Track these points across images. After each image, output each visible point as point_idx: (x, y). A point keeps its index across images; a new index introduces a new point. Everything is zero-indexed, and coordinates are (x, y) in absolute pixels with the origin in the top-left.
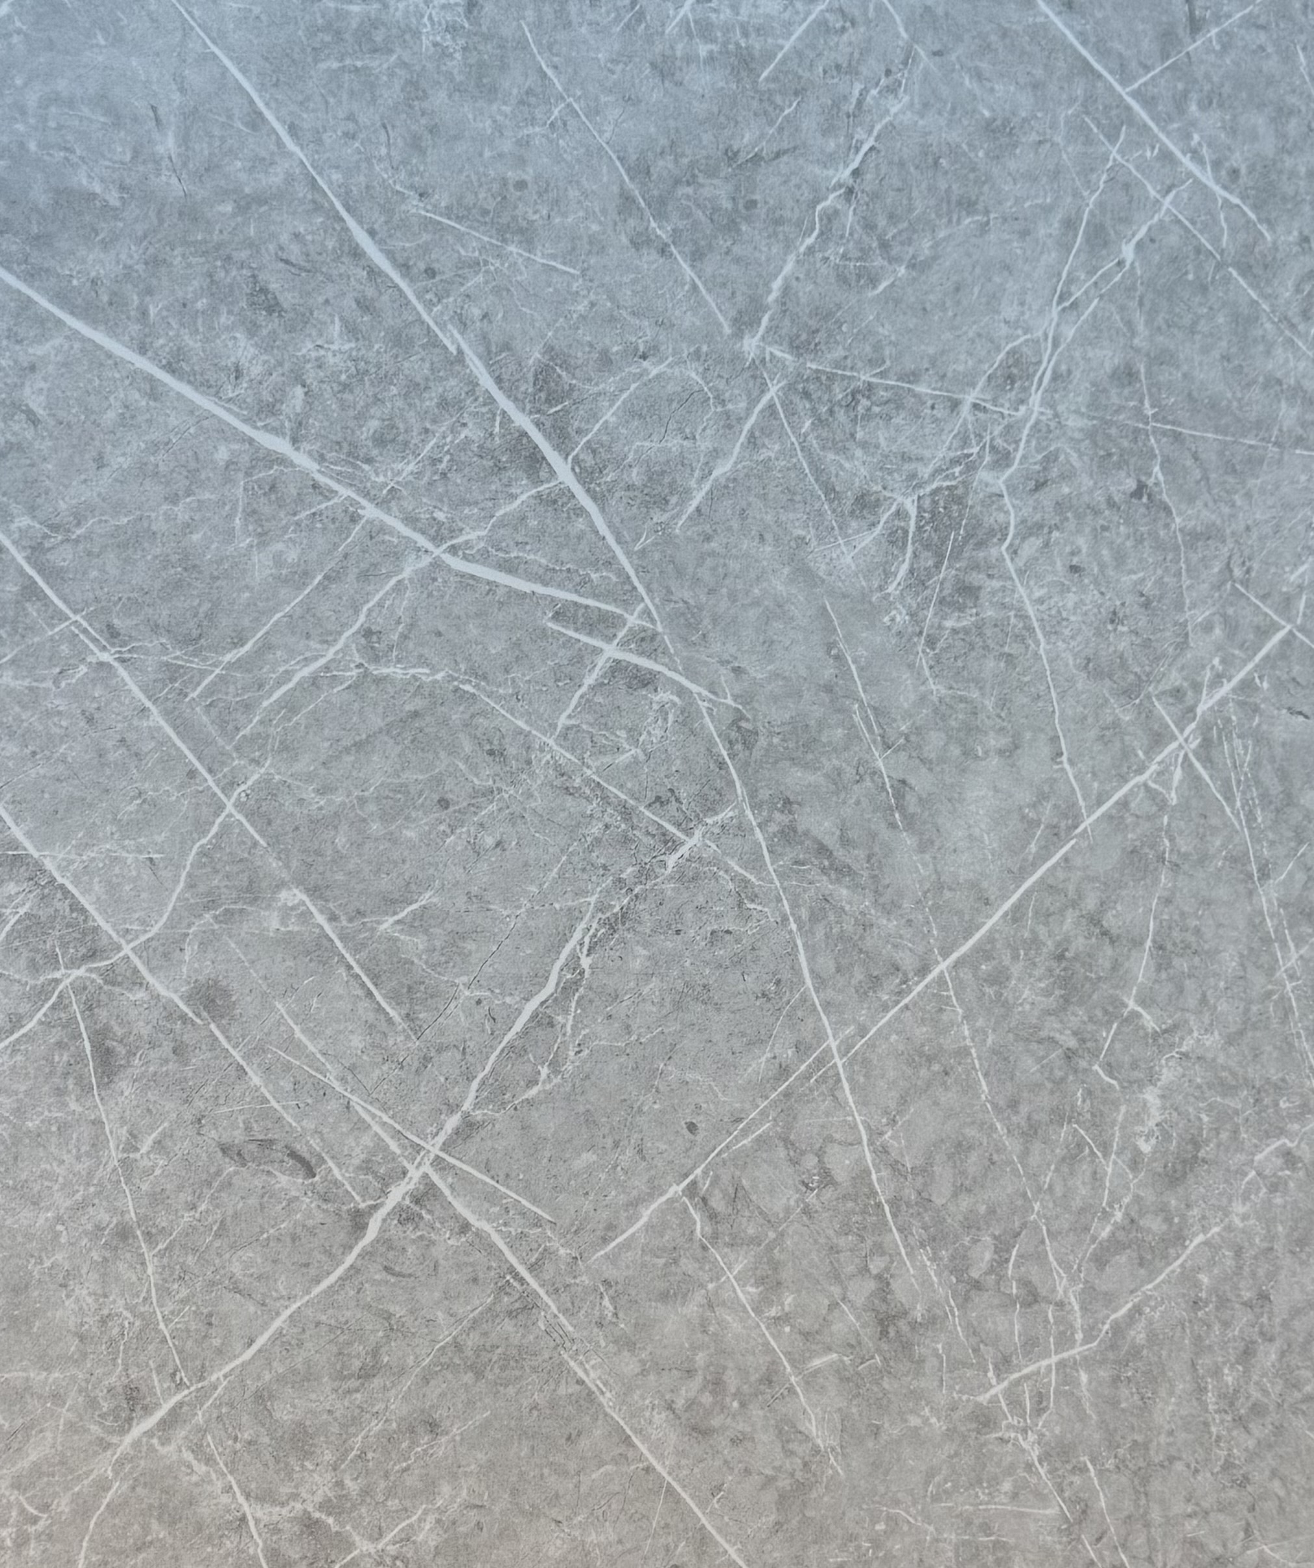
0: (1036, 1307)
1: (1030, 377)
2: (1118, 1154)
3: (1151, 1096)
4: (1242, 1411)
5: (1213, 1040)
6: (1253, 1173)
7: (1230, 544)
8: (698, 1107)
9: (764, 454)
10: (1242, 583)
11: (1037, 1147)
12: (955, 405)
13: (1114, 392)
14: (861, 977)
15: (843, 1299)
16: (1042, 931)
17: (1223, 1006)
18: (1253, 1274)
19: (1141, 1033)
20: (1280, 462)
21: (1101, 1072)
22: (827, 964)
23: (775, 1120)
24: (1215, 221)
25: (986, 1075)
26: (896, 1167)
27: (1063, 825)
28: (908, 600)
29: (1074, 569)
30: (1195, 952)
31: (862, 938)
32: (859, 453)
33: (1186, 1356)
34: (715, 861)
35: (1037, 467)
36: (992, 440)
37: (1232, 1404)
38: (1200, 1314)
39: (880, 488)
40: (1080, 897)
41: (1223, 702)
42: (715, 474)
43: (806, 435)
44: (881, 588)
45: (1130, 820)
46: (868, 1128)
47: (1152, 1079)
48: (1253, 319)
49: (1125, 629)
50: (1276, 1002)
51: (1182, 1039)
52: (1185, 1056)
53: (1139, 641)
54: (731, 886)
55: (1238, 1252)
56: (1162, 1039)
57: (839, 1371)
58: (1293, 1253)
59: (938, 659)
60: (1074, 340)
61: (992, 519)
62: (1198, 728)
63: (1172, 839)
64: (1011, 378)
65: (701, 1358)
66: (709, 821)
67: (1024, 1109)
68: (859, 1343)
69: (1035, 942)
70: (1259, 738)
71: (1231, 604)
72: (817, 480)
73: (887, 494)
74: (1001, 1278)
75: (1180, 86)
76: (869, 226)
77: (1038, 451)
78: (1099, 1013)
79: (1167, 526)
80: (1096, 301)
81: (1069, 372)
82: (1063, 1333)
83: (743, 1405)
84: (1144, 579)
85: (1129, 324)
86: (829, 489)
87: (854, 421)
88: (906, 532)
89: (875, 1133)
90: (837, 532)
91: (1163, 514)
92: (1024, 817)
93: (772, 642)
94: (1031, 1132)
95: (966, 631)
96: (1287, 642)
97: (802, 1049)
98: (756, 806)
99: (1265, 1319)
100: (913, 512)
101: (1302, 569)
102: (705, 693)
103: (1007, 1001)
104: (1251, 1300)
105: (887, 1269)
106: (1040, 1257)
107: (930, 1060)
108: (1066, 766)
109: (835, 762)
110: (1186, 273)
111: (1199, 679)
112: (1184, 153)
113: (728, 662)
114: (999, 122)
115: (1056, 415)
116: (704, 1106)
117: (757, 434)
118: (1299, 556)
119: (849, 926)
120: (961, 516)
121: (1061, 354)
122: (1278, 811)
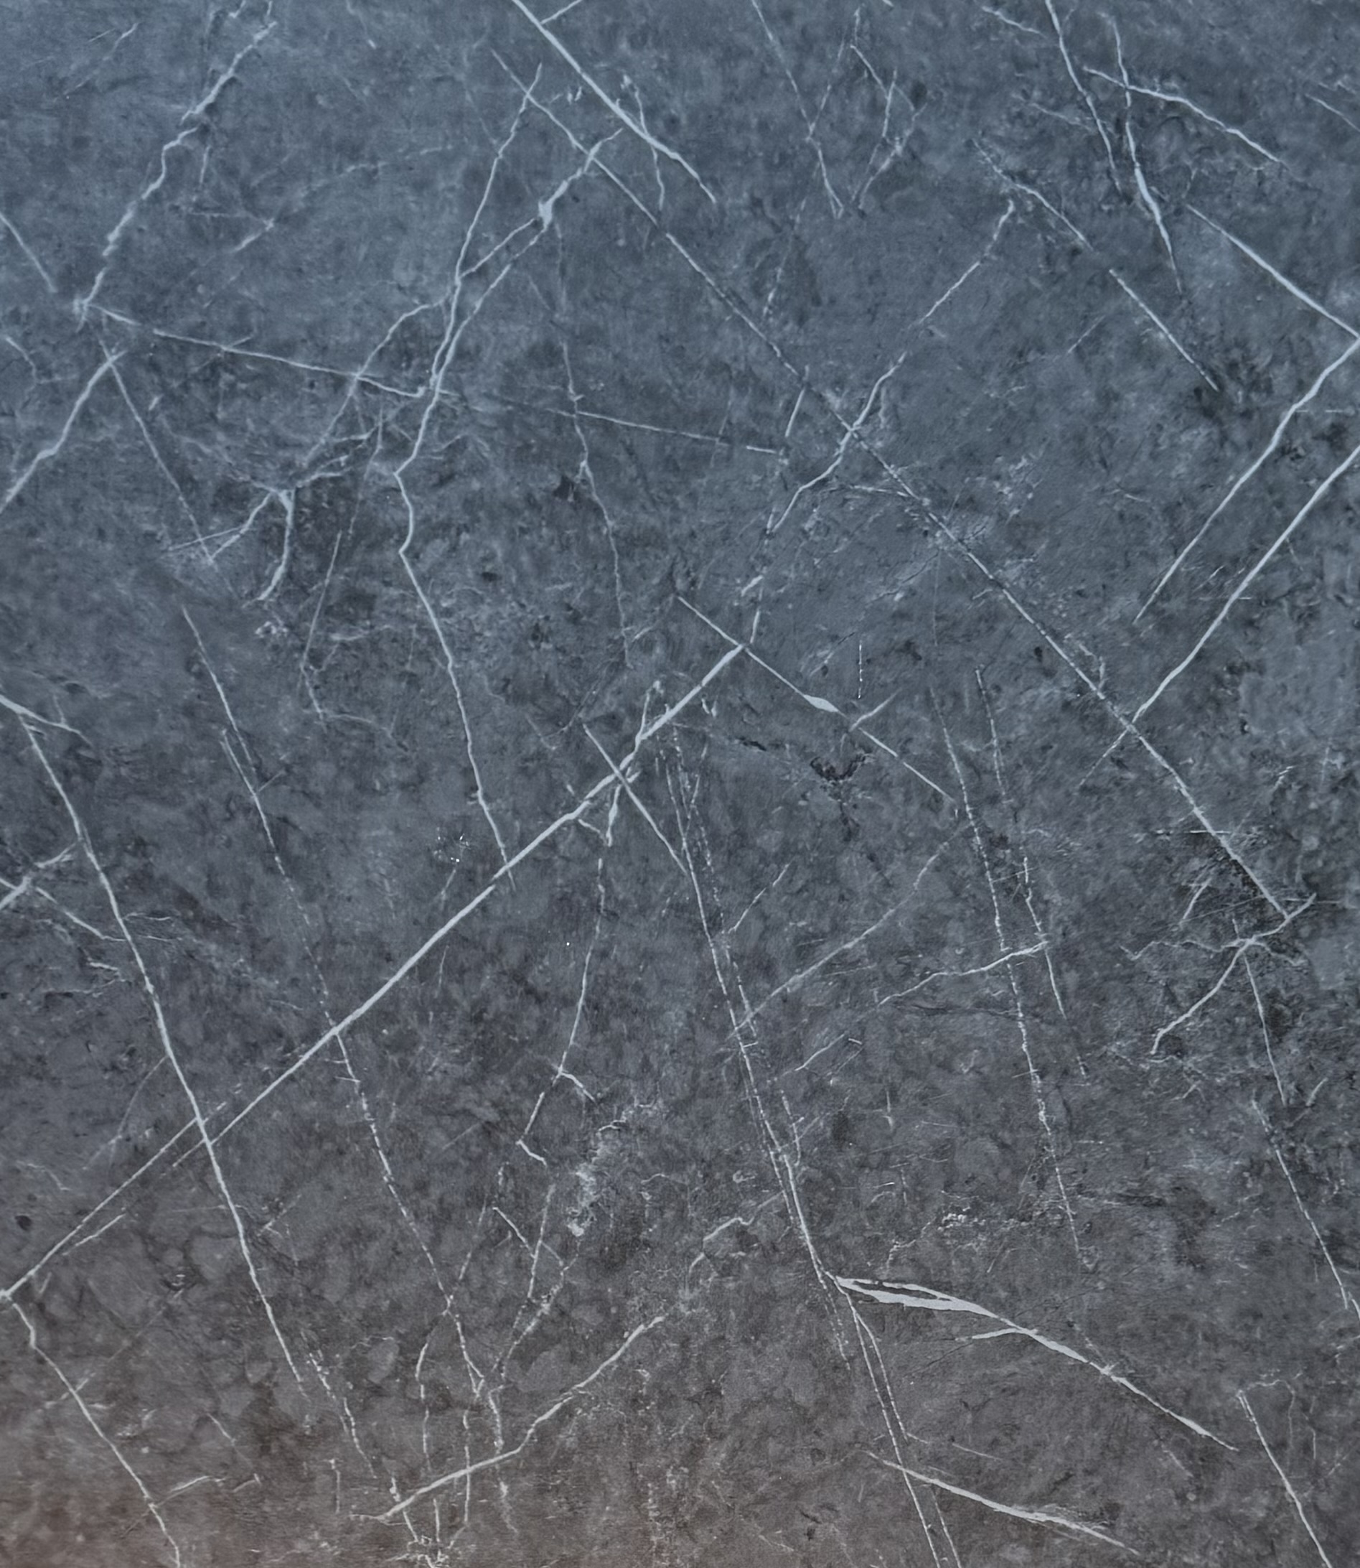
0: (449, 1413)
1: (430, 354)
2: (545, 1239)
3: (583, 1174)
4: (687, 1518)
5: (656, 1108)
6: (702, 1256)
7: (673, 551)
8: (31, 1198)
9: (102, 435)
10: (686, 596)
11: (449, 1235)
12: (339, 384)
13: (532, 375)
14: (237, 1044)
15: (215, 1414)
16: (455, 991)
17: (668, 1072)
18: (701, 1366)
19: (574, 1103)
20: (729, 458)
21: (526, 1148)
22: (191, 1030)
23: (128, 1210)
24: (651, 178)
25: (388, 1155)
26: (280, 1263)
27: (479, 868)
28: (287, 608)
29: (489, 577)
30: (635, 1012)
31: (236, 1000)
32: (221, 436)
33: (624, 1458)
34: (51, 912)
35: (441, 458)
36: (385, 425)
37: (675, 1510)
38: (640, 1413)
39: (248, 478)
40: (500, 951)
41: (666, 730)
42: (41, 456)
43: (154, 413)
44: (252, 595)
45: (559, 863)
46: (246, 1219)
47: (586, 1154)
48: (695, 295)
49: (549, 647)
50: (729, 1067)
51: (621, 1109)
52: (624, 1127)
53: (567, 659)
54: (70, 941)
55: (685, 1343)
56: (598, 1110)
57: (209, 1495)
58: (747, 1341)
59: (324, 677)
60: (482, 312)
61: (387, 517)
62: (636, 757)
63: (608, 885)
64: (408, 355)
65: (36, 1487)
66: (41, 865)
67: (435, 1192)
68: (235, 1462)
69: (447, 1003)
70: (708, 772)
71: (675, 620)
72: (170, 467)
73: (258, 485)
74: (407, 1382)
75: (609, 20)
76: (230, 172)
77: (441, 439)
78: (523, 1082)
79: (597, 530)
80: (507, 269)
81: (478, 349)
82: (479, 1441)
83: (90, 1538)
84: (571, 590)
85: (550, 296)
86: (185, 479)
87: (215, 398)
88: (281, 529)
89: (252, 1224)
90: (196, 528)
91: (592, 516)
92: (432, 861)
93: (118, 655)
94: (443, 1218)
95: (357, 645)
96: (738, 663)
97: (162, 1128)
98: (99, 849)
99: (714, 1415)
100: (289, 505)
101: (755, 581)
102: (32, 715)
103: (414, 1070)
104: (699, 1395)
105: (269, 1377)
106: (454, 1357)
107: (321, 1138)
108: (482, 802)
109: (199, 796)
110: (616, 239)
111: (638, 704)
112: (613, 99)
113: (62, 679)
114: (389, 54)
115: (463, 399)
116: (39, 1197)
117: (93, 411)
118: (753, 567)
119: (220, 988)
120: (350, 512)
121: (467, 327)
122: (730, 853)
